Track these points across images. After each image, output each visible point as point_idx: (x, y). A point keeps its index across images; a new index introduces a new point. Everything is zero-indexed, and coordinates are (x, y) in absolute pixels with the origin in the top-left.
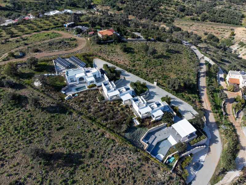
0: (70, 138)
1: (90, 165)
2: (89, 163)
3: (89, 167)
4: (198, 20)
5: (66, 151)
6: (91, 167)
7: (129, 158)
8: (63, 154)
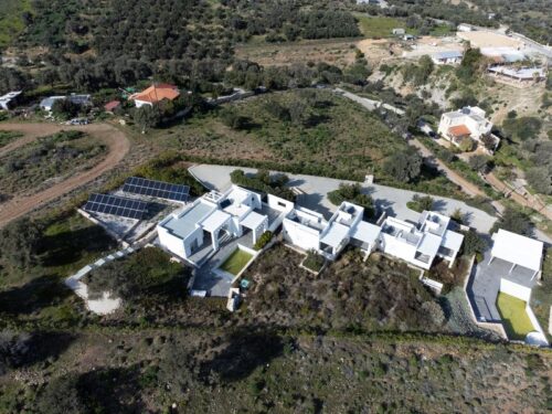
4: (282, 40)
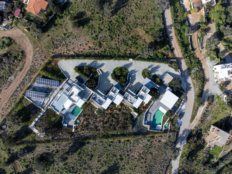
0: (102, 158)
1: (124, 165)
2: (123, 164)
3: (125, 166)
5: (106, 168)
6: (125, 165)
7: (143, 144)
8: (106, 170)
